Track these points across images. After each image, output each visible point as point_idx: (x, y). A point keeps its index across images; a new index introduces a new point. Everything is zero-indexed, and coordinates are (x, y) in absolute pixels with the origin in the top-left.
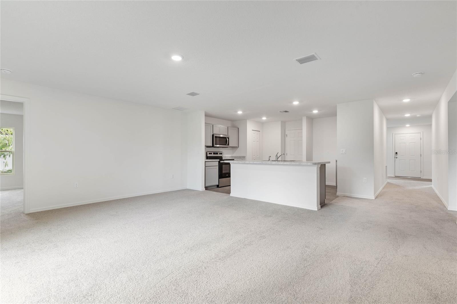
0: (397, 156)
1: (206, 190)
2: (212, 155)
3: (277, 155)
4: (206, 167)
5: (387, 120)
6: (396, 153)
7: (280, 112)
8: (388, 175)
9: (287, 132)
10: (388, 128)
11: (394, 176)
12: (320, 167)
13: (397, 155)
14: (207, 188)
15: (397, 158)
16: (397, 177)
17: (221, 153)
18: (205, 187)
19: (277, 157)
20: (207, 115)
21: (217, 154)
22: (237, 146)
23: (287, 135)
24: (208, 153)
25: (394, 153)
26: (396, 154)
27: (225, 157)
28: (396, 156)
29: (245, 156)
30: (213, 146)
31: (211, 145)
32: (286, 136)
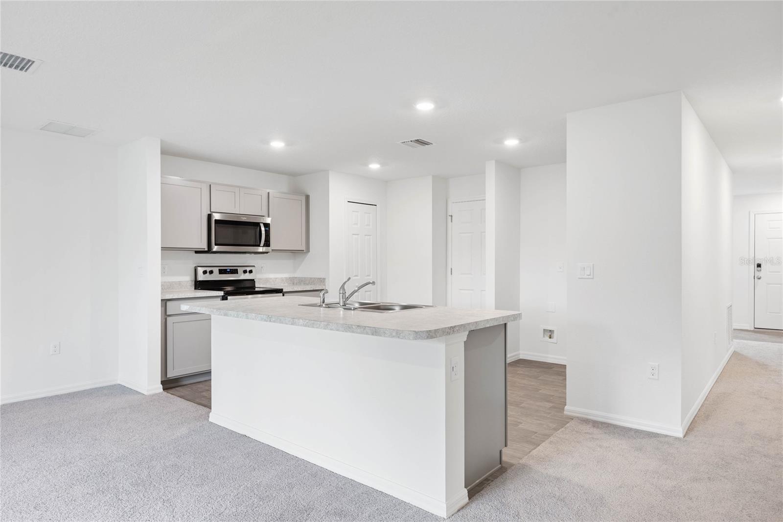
0: (760, 274)
1: (164, 389)
2: (216, 277)
3: (343, 287)
4: (168, 319)
5: (734, 172)
6: (759, 266)
7: (402, 144)
8: (736, 326)
9: (453, 209)
10: (737, 198)
11: (753, 329)
12: (465, 339)
13: (760, 270)
14: (169, 384)
15: (759, 279)
16: (759, 331)
17: (248, 269)
18: (163, 383)
19: (344, 293)
20: (167, 152)
21: (235, 272)
22: (304, 248)
23: (452, 216)
24: (200, 270)
25: (752, 267)
26: (759, 268)
27: (267, 280)
28: (757, 274)
29: (324, 279)
30: (209, 251)
31: (205, 247)
32: (450, 217)
